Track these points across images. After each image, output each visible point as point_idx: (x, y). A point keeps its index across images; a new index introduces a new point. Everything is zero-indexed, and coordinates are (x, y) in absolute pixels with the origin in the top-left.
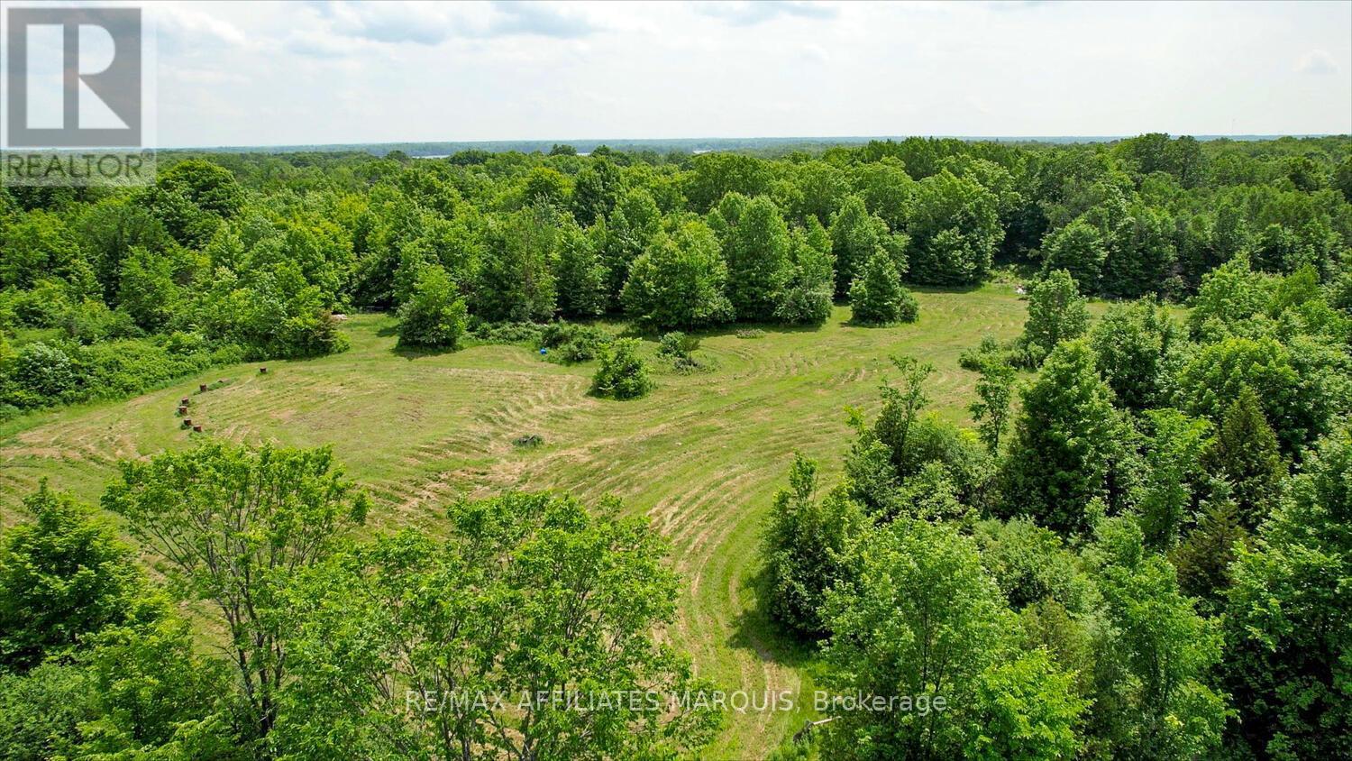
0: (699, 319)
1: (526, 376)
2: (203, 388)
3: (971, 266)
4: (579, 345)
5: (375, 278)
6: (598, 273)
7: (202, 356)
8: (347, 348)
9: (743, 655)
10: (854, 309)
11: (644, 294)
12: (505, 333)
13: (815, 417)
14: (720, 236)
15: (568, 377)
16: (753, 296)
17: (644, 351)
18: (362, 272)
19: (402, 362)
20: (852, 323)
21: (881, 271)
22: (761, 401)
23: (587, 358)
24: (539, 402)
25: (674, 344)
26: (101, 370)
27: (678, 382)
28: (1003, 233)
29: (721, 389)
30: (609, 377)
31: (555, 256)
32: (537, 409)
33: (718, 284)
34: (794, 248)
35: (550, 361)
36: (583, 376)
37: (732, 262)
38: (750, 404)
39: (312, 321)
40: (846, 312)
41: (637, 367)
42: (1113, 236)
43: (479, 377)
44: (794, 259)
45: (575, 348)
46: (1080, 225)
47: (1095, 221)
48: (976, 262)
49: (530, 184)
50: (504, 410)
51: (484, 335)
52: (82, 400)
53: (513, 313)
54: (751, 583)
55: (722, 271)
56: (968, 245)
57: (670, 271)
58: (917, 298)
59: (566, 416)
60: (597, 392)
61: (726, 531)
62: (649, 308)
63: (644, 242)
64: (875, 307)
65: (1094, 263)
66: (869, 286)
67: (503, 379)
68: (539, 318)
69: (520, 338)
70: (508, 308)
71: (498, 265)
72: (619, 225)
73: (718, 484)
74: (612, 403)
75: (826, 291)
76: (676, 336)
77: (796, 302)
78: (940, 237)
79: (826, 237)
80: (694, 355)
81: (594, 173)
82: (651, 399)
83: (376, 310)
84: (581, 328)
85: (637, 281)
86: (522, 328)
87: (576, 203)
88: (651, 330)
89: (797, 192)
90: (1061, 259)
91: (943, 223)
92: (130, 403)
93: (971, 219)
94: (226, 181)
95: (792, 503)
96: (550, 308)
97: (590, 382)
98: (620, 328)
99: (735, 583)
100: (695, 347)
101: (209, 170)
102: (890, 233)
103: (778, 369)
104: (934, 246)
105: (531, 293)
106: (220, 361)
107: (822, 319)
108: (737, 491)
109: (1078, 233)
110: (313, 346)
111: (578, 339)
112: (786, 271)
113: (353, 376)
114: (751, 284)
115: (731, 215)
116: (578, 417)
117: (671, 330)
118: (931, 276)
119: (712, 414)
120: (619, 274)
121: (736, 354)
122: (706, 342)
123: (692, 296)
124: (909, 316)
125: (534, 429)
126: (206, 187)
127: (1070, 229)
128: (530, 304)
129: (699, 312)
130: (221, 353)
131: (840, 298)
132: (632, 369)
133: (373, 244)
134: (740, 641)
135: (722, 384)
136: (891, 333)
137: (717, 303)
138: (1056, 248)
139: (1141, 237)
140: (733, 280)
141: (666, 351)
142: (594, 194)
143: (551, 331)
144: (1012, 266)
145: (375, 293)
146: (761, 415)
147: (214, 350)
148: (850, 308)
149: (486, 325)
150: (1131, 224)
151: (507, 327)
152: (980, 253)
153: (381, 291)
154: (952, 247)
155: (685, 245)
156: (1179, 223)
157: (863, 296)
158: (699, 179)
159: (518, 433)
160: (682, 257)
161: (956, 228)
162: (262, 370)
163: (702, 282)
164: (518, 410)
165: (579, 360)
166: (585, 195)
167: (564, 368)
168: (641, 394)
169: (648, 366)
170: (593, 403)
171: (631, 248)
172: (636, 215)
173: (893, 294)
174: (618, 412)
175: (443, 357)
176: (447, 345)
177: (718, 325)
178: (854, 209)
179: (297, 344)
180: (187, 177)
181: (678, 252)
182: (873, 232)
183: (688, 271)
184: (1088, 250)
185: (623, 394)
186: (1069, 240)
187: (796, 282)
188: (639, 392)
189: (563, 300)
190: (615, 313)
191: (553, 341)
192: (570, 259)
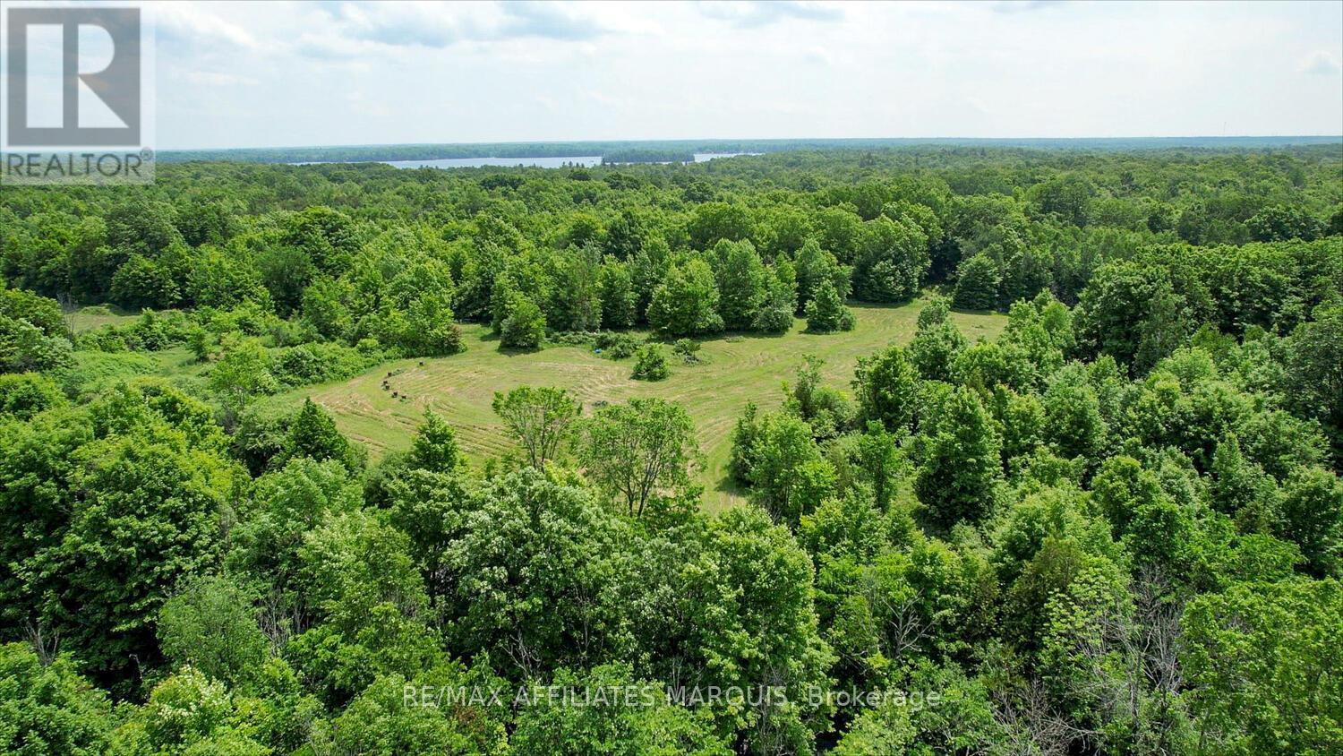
0: (699, 329)
1: (590, 367)
2: (390, 374)
3: (901, 288)
4: (622, 347)
5: (470, 300)
6: (630, 297)
7: (379, 354)
8: (466, 349)
9: (722, 494)
10: (808, 322)
11: (663, 312)
12: (569, 339)
13: (770, 391)
14: (714, 270)
15: (617, 368)
16: (737, 313)
17: (664, 350)
18: (460, 294)
19: (505, 358)
20: (806, 332)
21: (826, 295)
22: (738, 382)
23: (627, 356)
24: (602, 383)
25: (683, 346)
26: (327, 363)
27: (686, 371)
28: (930, 261)
29: (714, 375)
30: (644, 367)
31: (600, 285)
32: (602, 387)
33: (712, 305)
34: (766, 278)
35: (603, 357)
36: (628, 366)
37: (723, 287)
38: (732, 383)
39: (446, 332)
40: (802, 324)
41: (661, 361)
42: (1008, 266)
43: (559, 367)
44: (766, 287)
45: (619, 349)
46: (981, 257)
47: (993, 255)
48: (904, 285)
49: (574, 227)
50: (582, 387)
51: (556, 340)
52: (322, 381)
53: (574, 326)
54: (726, 467)
55: (715, 296)
56: (898, 272)
57: (680, 297)
58: (857, 313)
59: (620, 391)
60: (637, 376)
61: (715, 446)
62: (665, 322)
63: (662, 275)
64: (822, 320)
65: (991, 286)
66: (819, 305)
67: (575, 369)
68: (591, 329)
69: (580, 342)
70: (571, 322)
71: (563, 293)
72: (644, 263)
73: (711, 425)
74: (646, 383)
75: (788, 310)
76: (686, 341)
77: (767, 318)
78: (878, 267)
79: (790, 267)
80: (696, 354)
81: (623, 220)
82: (670, 380)
83: (472, 322)
84: (622, 336)
85: (658, 303)
86: (580, 336)
87: (610, 243)
88: (669, 336)
89: (774, 233)
90: (967, 283)
91: (879, 256)
92: (349, 383)
93: (900, 253)
94: (347, 223)
95: (745, 424)
96: (598, 321)
97: (632, 371)
98: (645, 335)
99: (718, 468)
100: (698, 348)
101: (336, 216)
102: (838, 264)
103: (751, 363)
104: (874, 274)
105: (585, 311)
106: (389, 358)
107: (785, 329)
108: (721, 429)
109: (979, 263)
110: (447, 348)
111: (621, 343)
112: (761, 296)
113: (480, 368)
114: (736, 305)
115: (723, 255)
116: (627, 391)
117: (683, 336)
118: (872, 295)
119: (708, 389)
120: (646, 298)
121: (725, 352)
122: (704, 344)
123: (695, 313)
124: (847, 327)
125: (603, 398)
126: (334, 229)
127: (973, 260)
128: (584, 319)
129: (700, 325)
130: (389, 352)
131: (800, 313)
132: (658, 362)
133: (467, 274)
134: (720, 489)
135: (715, 372)
136: (831, 339)
137: (714, 318)
138: (963, 275)
139: (1029, 266)
140: (723, 302)
141: (678, 351)
142: (623, 237)
143: (602, 338)
144: (937, 287)
145: (471, 310)
146: (738, 391)
147: (384, 351)
148: (805, 320)
149: (557, 334)
150: (1020, 258)
151: (571, 334)
152: (908, 278)
153: (475, 309)
154: (887, 275)
155: (690, 279)
156: (1058, 257)
157: (815, 312)
158: (700, 222)
159: (593, 400)
160: (689, 288)
161: (891, 260)
162: (421, 364)
163: (702, 303)
164: (590, 387)
165: (622, 357)
166: (616, 237)
167: (612, 362)
168: (664, 378)
169: (668, 361)
170: (634, 383)
171: (653, 280)
172: (656, 255)
173: (835, 311)
174: (651, 388)
175: (531, 355)
176: (533, 347)
177: (712, 333)
178: (811, 248)
179: (436, 346)
180: (320, 222)
181: (686, 284)
182: (826, 264)
183: (694, 297)
184: (986, 276)
185: (653, 378)
186: (972, 269)
187: (768, 303)
188: (662, 376)
189: (606, 315)
190: (641, 324)
191: (603, 344)
192: (611, 286)
